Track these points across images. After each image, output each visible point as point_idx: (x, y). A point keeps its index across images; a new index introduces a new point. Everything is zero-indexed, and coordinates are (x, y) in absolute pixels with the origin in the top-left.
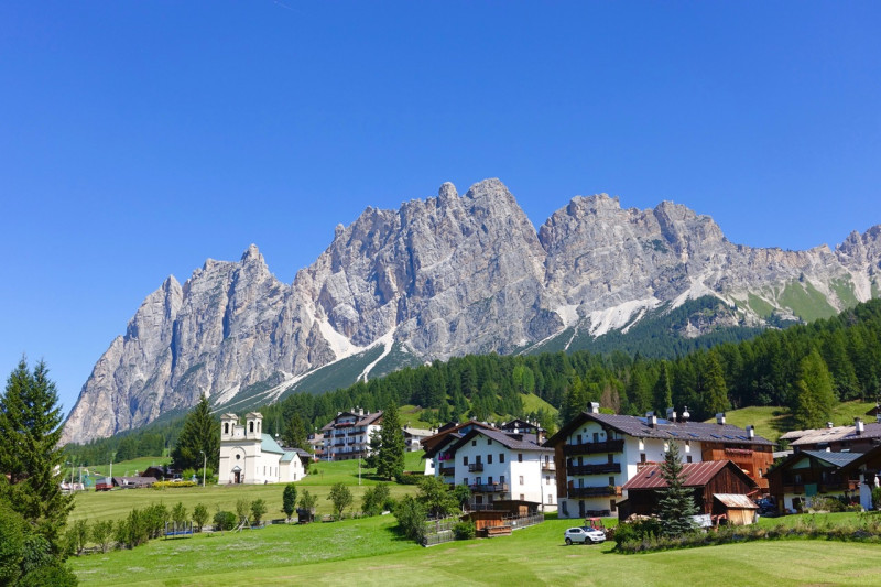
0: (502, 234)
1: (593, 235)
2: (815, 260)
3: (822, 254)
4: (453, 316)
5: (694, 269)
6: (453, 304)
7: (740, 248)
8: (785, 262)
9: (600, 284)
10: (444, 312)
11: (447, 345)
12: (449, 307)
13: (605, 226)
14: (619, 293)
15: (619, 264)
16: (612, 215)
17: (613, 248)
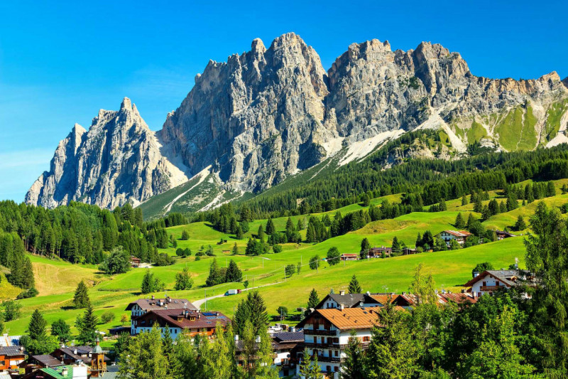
0: (290, 81)
1: (361, 76)
2: (543, 87)
3: (550, 81)
4: (249, 151)
5: (439, 101)
6: (251, 141)
7: (480, 80)
8: (516, 90)
9: (363, 119)
10: (243, 148)
11: (242, 176)
12: (247, 144)
13: (372, 67)
14: (377, 125)
15: (379, 100)
16: (380, 57)
17: (376, 88)
